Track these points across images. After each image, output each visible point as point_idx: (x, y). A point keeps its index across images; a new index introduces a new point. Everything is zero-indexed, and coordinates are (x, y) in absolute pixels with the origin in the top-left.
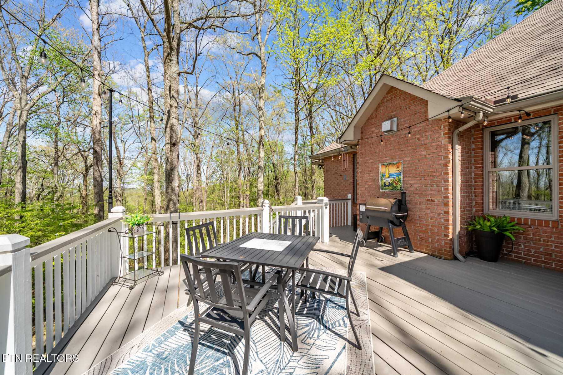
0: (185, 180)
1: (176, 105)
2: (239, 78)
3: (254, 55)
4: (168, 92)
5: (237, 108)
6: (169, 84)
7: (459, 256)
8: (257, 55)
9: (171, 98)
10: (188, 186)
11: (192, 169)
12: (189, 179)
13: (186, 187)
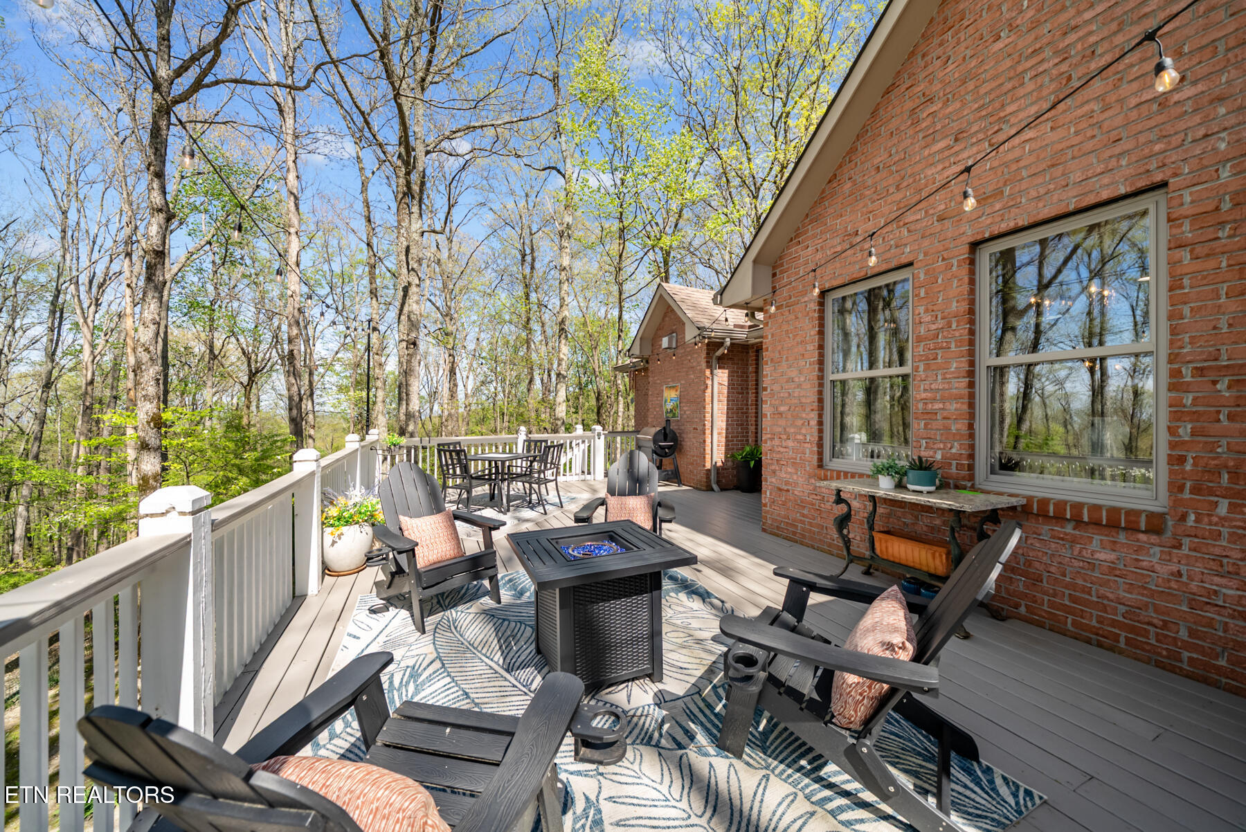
0: (426, 397)
1: (418, 282)
2: (531, 205)
3: (554, 172)
4: (404, 258)
5: (528, 258)
6: (405, 244)
7: (715, 487)
8: (559, 171)
9: (409, 271)
10: (431, 410)
11: (440, 375)
12: (433, 395)
13: (428, 411)
